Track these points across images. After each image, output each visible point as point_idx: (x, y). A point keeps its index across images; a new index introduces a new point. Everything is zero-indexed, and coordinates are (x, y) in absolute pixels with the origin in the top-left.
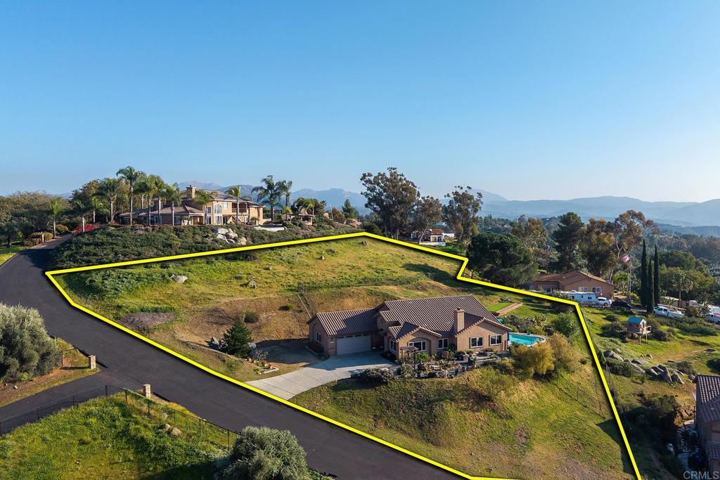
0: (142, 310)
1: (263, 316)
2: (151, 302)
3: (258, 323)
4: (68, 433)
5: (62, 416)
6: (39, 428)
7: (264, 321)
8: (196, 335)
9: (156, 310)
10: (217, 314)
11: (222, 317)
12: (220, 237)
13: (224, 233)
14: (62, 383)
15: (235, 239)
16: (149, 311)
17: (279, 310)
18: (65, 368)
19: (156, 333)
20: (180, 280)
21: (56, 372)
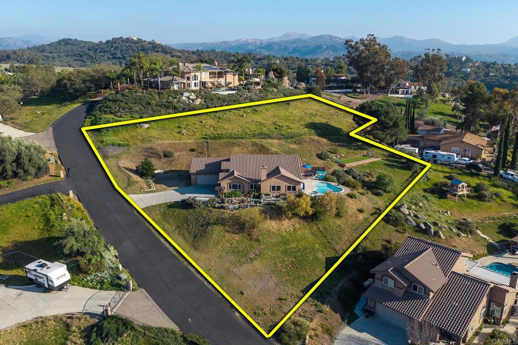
0: (112, 145)
1: (176, 154)
2: (121, 140)
3: (172, 158)
4: (23, 210)
5: (26, 201)
6: (12, 206)
7: (177, 157)
8: (133, 162)
9: (119, 145)
10: (150, 151)
11: (152, 153)
12: (184, 98)
13: (187, 95)
14: (43, 183)
15: (193, 100)
16: (116, 146)
17: (189, 151)
18: (51, 176)
19: (110, 159)
20: (144, 127)
21: (46, 177)
